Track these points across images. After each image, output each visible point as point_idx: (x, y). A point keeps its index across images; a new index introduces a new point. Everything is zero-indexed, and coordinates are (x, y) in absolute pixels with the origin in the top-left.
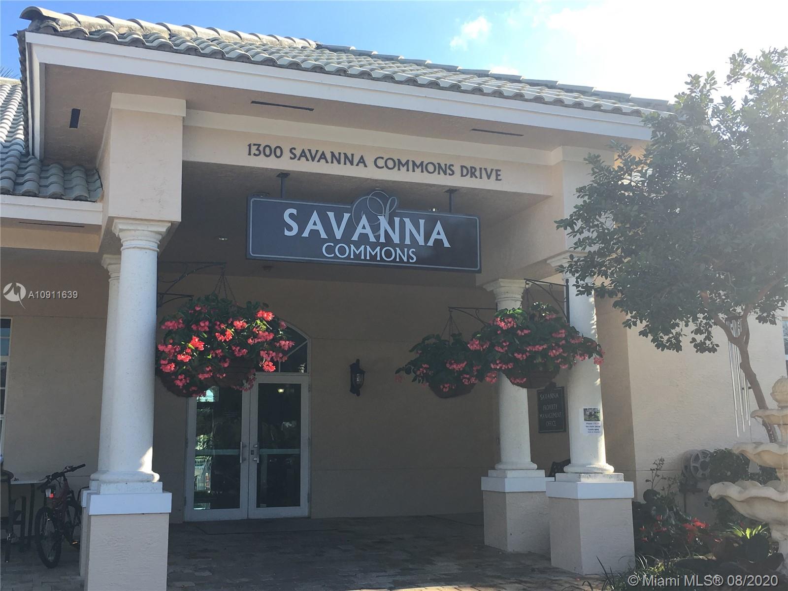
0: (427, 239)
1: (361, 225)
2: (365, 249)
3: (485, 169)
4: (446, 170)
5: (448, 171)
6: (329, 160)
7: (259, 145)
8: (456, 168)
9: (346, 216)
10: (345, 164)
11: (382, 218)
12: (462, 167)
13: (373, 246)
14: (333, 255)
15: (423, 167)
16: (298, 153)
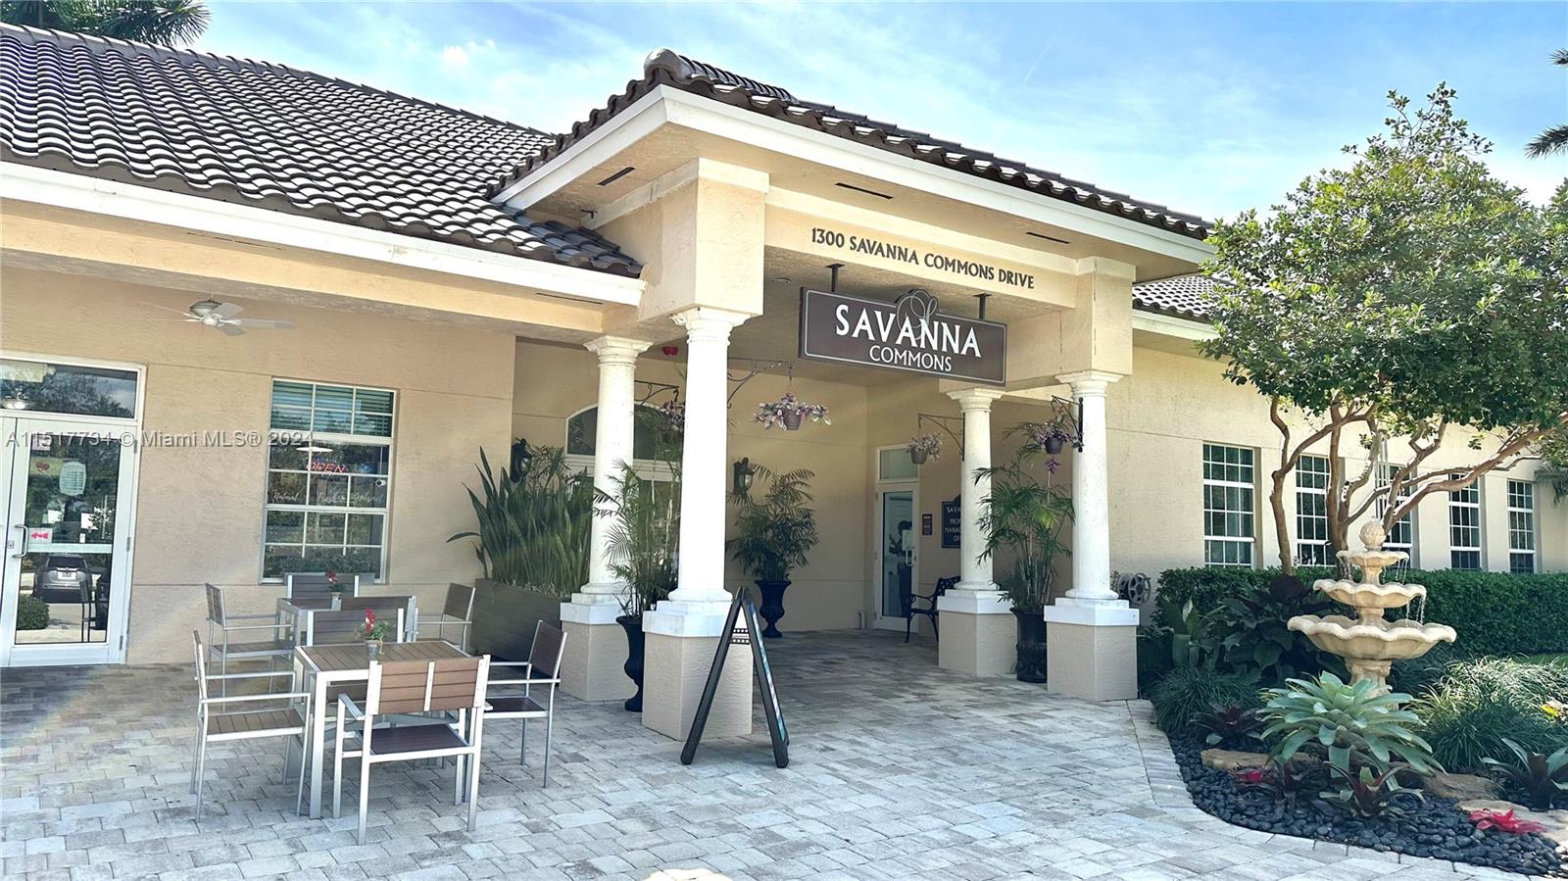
0: (961, 349)
1: (904, 329)
2: (908, 353)
3: (1020, 275)
4: (985, 272)
5: (989, 275)
6: (886, 253)
7: (823, 231)
8: (996, 273)
9: (892, 316)
10: (899, 259)
11: (923, 321)
12: (1001, 271)
13: (915, 351)
14: (878, 360)
15: (966, 268)
16: (858, 242)
